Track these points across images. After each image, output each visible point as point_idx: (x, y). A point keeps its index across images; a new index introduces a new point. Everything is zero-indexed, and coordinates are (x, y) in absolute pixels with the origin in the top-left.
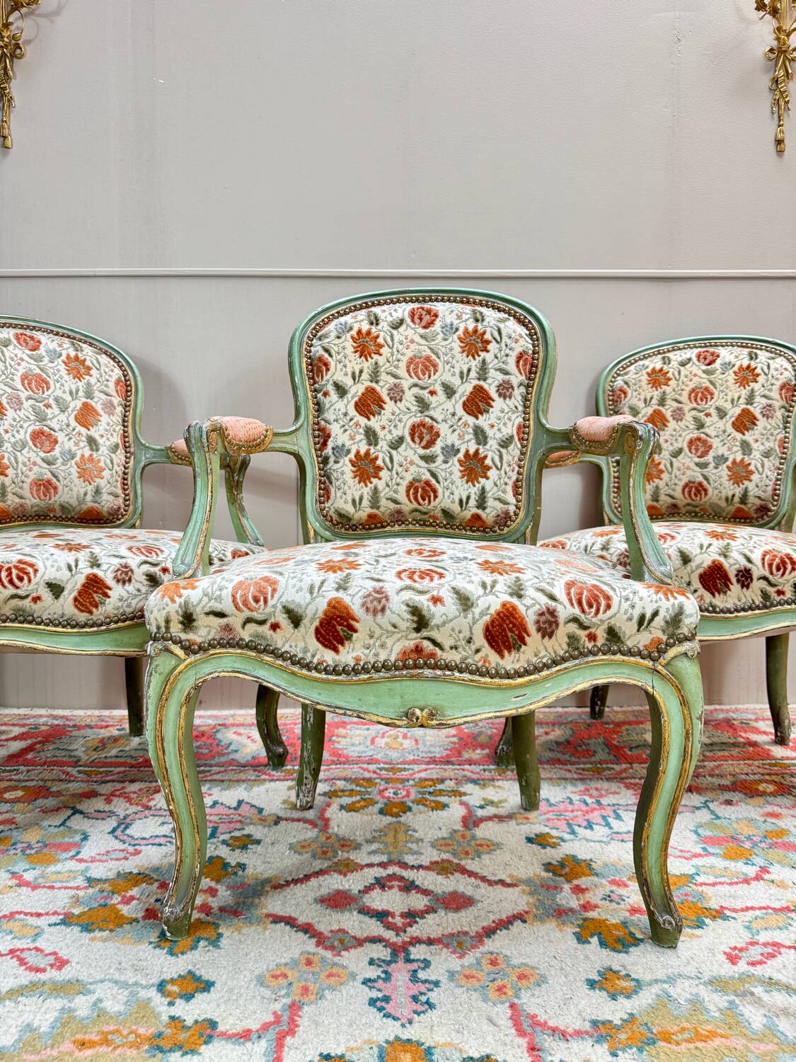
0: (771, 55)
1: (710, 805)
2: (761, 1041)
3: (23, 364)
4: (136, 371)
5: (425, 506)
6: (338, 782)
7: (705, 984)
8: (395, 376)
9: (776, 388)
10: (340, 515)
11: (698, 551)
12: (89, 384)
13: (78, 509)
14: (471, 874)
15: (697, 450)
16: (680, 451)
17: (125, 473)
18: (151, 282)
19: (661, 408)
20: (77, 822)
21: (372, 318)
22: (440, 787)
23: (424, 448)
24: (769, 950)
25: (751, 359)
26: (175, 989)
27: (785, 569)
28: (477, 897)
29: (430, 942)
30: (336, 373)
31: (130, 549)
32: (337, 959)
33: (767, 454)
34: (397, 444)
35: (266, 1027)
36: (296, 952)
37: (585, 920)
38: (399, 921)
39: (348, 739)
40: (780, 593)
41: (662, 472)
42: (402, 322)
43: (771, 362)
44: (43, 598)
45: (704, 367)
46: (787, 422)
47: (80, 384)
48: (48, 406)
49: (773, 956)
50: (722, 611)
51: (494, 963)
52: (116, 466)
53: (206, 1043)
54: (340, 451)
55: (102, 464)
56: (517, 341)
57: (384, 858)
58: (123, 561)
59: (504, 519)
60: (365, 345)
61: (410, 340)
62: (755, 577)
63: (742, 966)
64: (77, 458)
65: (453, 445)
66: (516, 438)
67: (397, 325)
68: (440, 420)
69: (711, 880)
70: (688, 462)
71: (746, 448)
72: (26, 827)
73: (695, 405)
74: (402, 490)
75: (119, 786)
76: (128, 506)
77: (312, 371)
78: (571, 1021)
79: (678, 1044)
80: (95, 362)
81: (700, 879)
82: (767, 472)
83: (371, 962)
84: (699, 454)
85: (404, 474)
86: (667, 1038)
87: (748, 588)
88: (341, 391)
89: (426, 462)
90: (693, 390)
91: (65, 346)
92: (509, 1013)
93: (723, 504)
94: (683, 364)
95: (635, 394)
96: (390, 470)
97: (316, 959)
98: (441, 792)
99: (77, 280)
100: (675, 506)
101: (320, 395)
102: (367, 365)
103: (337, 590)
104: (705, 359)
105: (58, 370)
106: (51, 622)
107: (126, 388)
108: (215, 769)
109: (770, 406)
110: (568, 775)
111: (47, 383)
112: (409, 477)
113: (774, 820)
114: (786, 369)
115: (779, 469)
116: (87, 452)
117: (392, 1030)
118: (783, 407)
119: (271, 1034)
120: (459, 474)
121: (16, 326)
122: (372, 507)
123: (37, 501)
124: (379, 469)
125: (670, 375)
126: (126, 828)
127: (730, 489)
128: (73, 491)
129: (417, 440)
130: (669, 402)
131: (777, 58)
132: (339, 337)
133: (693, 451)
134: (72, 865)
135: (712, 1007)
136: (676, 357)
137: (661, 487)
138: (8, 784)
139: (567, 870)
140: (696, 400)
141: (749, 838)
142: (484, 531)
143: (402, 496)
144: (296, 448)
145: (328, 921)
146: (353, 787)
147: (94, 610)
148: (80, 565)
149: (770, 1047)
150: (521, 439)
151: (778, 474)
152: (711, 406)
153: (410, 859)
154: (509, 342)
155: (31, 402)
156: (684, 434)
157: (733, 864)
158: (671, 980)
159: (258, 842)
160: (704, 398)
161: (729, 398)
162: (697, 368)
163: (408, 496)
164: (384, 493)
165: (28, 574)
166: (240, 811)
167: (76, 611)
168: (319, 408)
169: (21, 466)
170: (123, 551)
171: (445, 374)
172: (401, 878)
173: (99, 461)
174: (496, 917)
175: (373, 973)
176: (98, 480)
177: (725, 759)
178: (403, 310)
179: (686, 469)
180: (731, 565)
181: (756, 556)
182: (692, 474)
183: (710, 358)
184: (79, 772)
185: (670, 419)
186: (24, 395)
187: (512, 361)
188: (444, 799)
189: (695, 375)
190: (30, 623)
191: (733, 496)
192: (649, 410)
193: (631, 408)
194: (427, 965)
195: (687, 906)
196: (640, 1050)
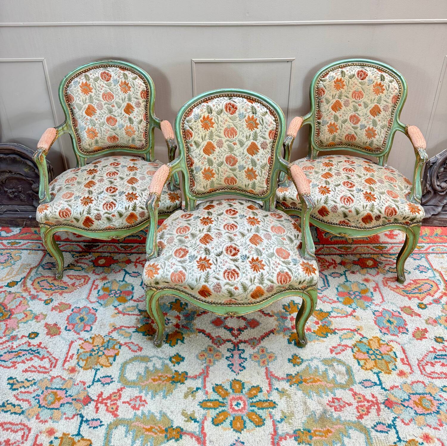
2: (330, 383)
7: (321, 361)
9: (391, 98)
15: (353, 121)
16: (346, 121)
19: (339, 100)
21: (209, 110)
24: (344, 348)
25: (382, 80)
26: (174, 360)
28: (260, 322)
29: (245, 342)
30: (195, 137)
32: (218, 349)
33: (383, 127)
35: (200, 374)
37: (291, 333)
38: (236, 333)
41: (337, 129)
42: (221, 111)
45: (360, 81)
46: (393, 112)
51: (263, 351)
53: (186, 380)
63: (334, 354)
69: (336, 314)
70: (349, 125)
71: (375, 123)
73: (354, 99)
77: (185, 135)
78: (281, 374)
79: (308, 383)
82: (382, 134)
83: (228, 350)
84: (354, 124)
85: (223, 175)
86: (306, 381)
88: (197, 144)
89: (232, 171)
90: (354, 92)
92: (265, 370)
93: (362, 144)
94: (352, 78)
95: (328, 92)
96: (218, 174)
97: (212, 349)
102: (208, 133)
103: (205, 282)
104: (361, 76)
109: (387, 106)
114: (396, 89)
115: (387, 132)
117: (234, 376)
118: (393, 106)
119: (202, 376)
125: (344, 83)
127: (366, 139)
130: (343, 97)
135: (321, 371)
137: (336, 135)
139: (290, 308)
140: (355, 97)
145: (215, 332)
150: (270, 163)
151: (386, 134)
152: (361, 101)
156: (348, 113)
158: (312, 360)
160: (359, 97)
161: (370, 98)
162: (357, 81)
164: (216, 182)
174: (265, 331)
175: (229, 354)
178: (221, 102)
179: (347, 129)
182: (350, 131)
183: (363, 75)
185: (343, 105)
187: (267, 134)
189: (356, 84)
191: (367, 142)
192: (334, 101)
193: (326, 99)
194: (244, 351)
195: (325, 327)
196: (298, 385)
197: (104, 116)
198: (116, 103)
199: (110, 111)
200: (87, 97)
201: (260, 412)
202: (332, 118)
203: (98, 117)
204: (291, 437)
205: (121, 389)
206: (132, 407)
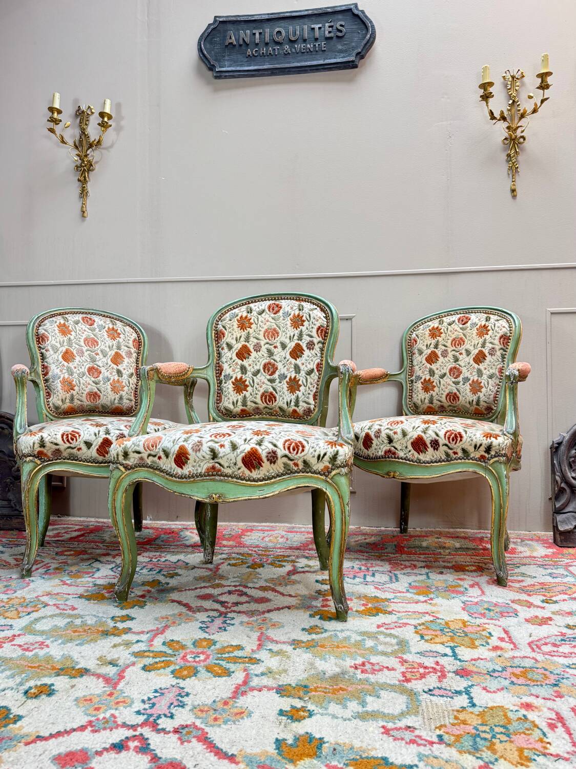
0: (505, 141)
1: (430, 574)
3: (86, 333)
4: (145, 334)
5: (270, 405)
6: (233, 555)
7: (357, 633)
8: (258, 339)
9: (497, 338)
10: (226, 410)
11: (412, 430)
12: (119, 342)
13: (110, 407)
14: (278, 592)
15: (454, 374)
16: (445, 375)
17: (136, 388)
18: (157, 285)
19: (435, 350)
20: (96, 565)
21: (249, 310)
22: (285, 559)
23: (270, 375)
24: (401, 625)
25: (487, 321)
26: (118, 620)
27: (457, 440)
29: (240, 612)
30: (228, 338)
31: (126, 426)
32: (193, 615)
33: (491, 377)
34: (256, 373)
35: (151, 631)
36: (176, 612)
37: (319, 610)
38: (229, 605)
39: (250, 537)
40: (455, 453)
41: (434, 387)
42: (263, 311)
43: (496, 322)
44: (83, 448)
45: (461, 326)
46: (505, 358)
47: (114, 342)
48: (97, 354)
49: (400, 627)
50: (424, 462)
51: (264, 620)
52: (131, 385)
54: (228, 377)
55: (124, 384)
56: (317, 321)
57: (237, 584)
58: (121, 432)
59: (308, 412)
60: (244, 324)
61: (267, 321)
62: (441, 444)
63: (382, 629)
64: (111, 381)
65: (284, 374)
66: (316, 370)
67: (261, 313)
68: (278, 361)
69: (399, 601)
70: (448, 380)
71: (480, 373)
72: (72, 565)
73: (454, 348)
74: (259, 397)
76: (137, 406)
77: (217, 337)
78: (283, 639)
79: (326, 648)
80: (122, 330)
81: (392, 600)
82: (490, 387)
83: (208, 616)
84: (455, 376)
85: (260, 388)
86: (323, 646)
87: (437, 450)
88: (230, 347)
89: (271, 382)
90: (454, 339)
91: (108, 323)
92: (259, 635)
93: (468, 406)
94: (450, 324)
95: (421, 342)
96: (253, 387)
97: (184, 614)
98: (285, 561)
99: (118, 286)
100: (442, 406)
101: (220, 349)
102: (244, 334)
103: (184, 441)
104: (462, 321)
105: (103, 336)
106: (86, 461)
107: (139, 343)
108: (172, 547)
109: (493, 348)
110: (362, 557)
111: (97, 342)
112: (262, 390)
113: (459, 581)
114: (504, 327)
115: (499, 385)
116: (116, 378)
117: (204, 636)
118: (502, 349)
119: (153, 633)
120: (287, 389)
121: (83, 313)
122: (243, 406)
123: (90, 403)
124: (247, 386)
125: (442, 331)
127: (471, 397)
128: (108, 397)
129: (266, 371)
130: (440, 346)
131: (510, 144)
132: (230, 320)
133: (452, 375)
134: (90, 580)
135: (353, 640)
136: (447, 320)
137: (434, 395)
138: (67, 549)
139: (326, 592)
140: (455, 345)
141: (436, 587)
142: (300, 419)
143: (258, 400)
144: (206, 376)
145: (197, 603)
146: (240, 557)
147: (106, 455)
148: (101, 433)
150: (318, 371)
151: (498, 388)
152: (462, 349)
153: (250, 585)
154: (314, 321)
155: (88, 352)
156: (447, 365)
157: (417, 596)
158: (342, 631)
159: (180, 575)
160: (460, 344)
161: (473, 344)
162: (457, 327)
163: (262, 400)
164: (249, 398)
165: (76, 437)
166: (176, 564)
167: (97, 455)
168: (219, 355)
169: (82, 385)
170: (122, 427)
171: (283, 338)
172: (241, 591)
173: (122, 382)
174: (276, 606)
175: (207, 620)
176: (121, 392)
177: (460, 555)
178: (265, 305)
179: (446, 386)
180: (427, 438)
181: (442, 434)
182: (451, 388)
183: (465, 320)
184: (104, 546)
185: (440, 356)
186: (85, 349)
187: (314, 331)
188: (284, 564)
189: (456, 331)
190: (76, 460)
191: (473, 401)
192: (429, 351)
193: (419, 350)
194: (233, 618)
195: (375, 608)
196: (307, 648)
201: (229, 666)
202: (426, 373)
204: (270, 689)
205: (19, 635)
206: (22, 649)
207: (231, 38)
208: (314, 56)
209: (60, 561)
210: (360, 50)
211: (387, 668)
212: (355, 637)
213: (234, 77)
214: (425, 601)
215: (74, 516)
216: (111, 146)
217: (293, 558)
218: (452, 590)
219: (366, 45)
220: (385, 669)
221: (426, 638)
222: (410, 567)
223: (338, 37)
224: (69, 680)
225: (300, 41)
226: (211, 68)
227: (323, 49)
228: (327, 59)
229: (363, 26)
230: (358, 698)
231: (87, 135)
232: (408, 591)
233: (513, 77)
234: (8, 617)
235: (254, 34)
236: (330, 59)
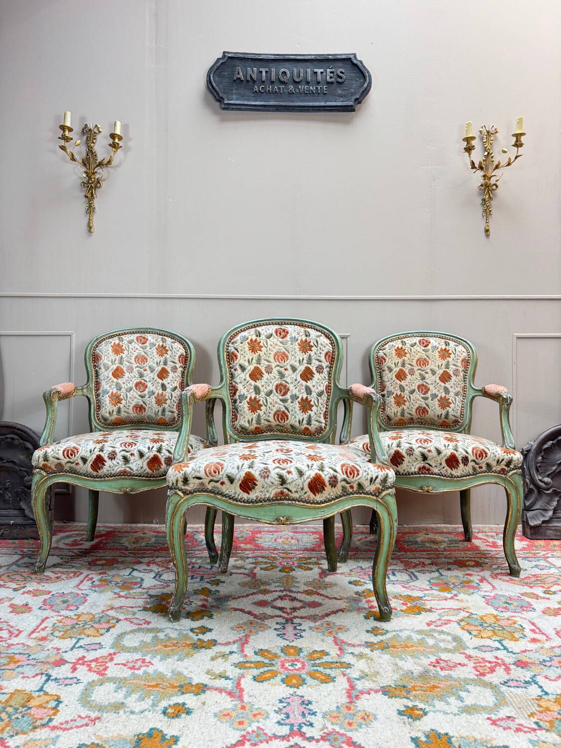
0: (481, 187)
1: (440, 571)
6: (259, 558)
7: (414, 632)
8: (268, 361)
14: (321, 595)
20: (136, 574)
22: (308, 561)
23: (282, 395)
24: (446, 622)
26: (196, 631)
28: (324, 603)
29: (303, 617)
30: (241, 360)
32: (263, 622)
34: (269, 394)
35: (236, 641)
36: (245, 620)
37: (369, 611)
38: (289, 611)
39: (263, 539)
49: (446, 624)
50: (455, 477)
51: (328, 624)
53: (214, 646)
57: (282, 589)
60: (254, 346)
63: (432, 627)
66: (325, 392)
69: (430, 598)
74: (272, 415)
75: (151, 559)
77: (229, 359)
78: (355, 641)
79: (398, 649)
81: (424, 598)
83: (277, 623)
85: (273, 408)
86: (394, 647)
88: (243, 368)
89: (283, 402)
92: (333, 639)
96: (266, 406)
97: (254, 622)
98: (310, 563)
101: (233, 370)
103: (249, 468)
112: (275, 410)
113: (468, 577)
117: (286, 643)
119: (239, 643)
120: (299, 408)
124: (261, 406)
126: (160, 576)
131: (485, 190)
134: (140, 590)
135: (415, 639)
138: (96, 558)
139: (365, 594)
141: (453, 584)
144: (221, 396)
145: (258, 611)
146: (266, 560)
149: (434, 650)
153: (294, 589)
157: (442, 593)
158: (401, 631)
159: (224, 582)
166: (212, 570)
168: (233, 376)
169: (128, 399)
171: (292, 361)
172: (290, 596)
174: (331, 610)
175: (278, 627)
177: (455, 550)
180: (459, 455)
184: (130, 553)
188: (310, 566)
191: (441, 415)
194: (300, 625)
195: (416, 607)
196: (382, 650)
197: (133, 380)
198: (150, 367)
199: (141, 376)
200: (117, 357)
201: (328, 671)
203: (126, 380)
204: (376, 692)
205: (115, 654)
206: (129, 668)
207: (239, 74)
208: (316, 98)
209: (99, 572)
210: (358, 97)
211: (460, 664)
212: (416, 637)
213: (240, 110)
214: (452, 598)
215: (80, 522)
216: (119, 166)
217: (315, 560)
218: (466, 585)
219: (363, 92)
220: (458, 666)
221: (474, 633)
222: (420, 564)
223: (338, 82)
224: (195, 698)
225: (304, 83)
226: (220, 100)
227: (325, 92)
228: (328, 101)
229: (360, 75)
230: (454, 694)
231: (95, 153)
232: (432, 589)
233: (488, 132)
234: (90, 636)
235: (261, 72)
236: (331, 102)
